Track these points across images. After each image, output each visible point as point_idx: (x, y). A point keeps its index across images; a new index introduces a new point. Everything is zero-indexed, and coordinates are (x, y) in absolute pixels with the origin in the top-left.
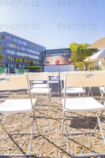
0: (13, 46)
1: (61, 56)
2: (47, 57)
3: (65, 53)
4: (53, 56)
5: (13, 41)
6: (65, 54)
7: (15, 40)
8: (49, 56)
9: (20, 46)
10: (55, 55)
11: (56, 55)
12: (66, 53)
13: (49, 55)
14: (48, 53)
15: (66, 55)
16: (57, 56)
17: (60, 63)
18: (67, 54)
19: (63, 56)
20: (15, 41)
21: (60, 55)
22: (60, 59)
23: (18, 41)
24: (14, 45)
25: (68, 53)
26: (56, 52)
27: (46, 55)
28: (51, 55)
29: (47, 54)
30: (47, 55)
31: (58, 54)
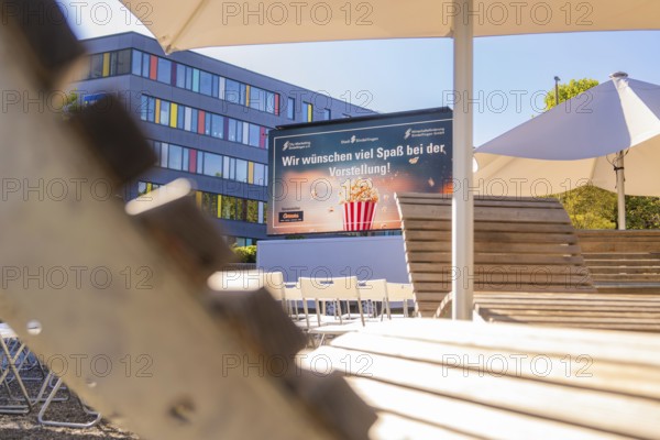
0: (181, 117)
1: (384, 170)
2: (290, 176)
3: (413, 142)
4: (328, 164)
5: (180, 84)
6: (416, 151)
7: (196, 82)
8: (301, 168)
9: (227, 118)
10: (343, 157)
11: (354, 162)
12: (426, 142)
13: (306, 161)
14: (298, 146)
15: (424, 157)
16: (354, 170)
17: (378, 222)
18: (432, 149)
19: (399, 164)
20: (196, 89)
21: (381, 162)
22: (375, 192)
23: (214, 86)
24: (188, 111)
25: (436, 140)
26: (348, 136)
27: (279, 162)
28: (315, 159)
29: (289, 153)
30: (287, 161)
31: (367, 155)
